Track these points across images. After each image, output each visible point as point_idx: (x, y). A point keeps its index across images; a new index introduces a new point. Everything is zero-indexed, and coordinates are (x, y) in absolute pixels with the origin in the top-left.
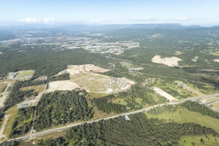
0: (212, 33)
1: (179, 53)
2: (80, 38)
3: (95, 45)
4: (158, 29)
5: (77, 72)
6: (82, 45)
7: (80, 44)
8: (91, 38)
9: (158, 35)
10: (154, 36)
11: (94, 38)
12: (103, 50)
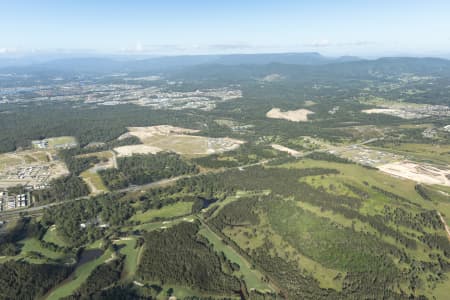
0: (374, 70)
1: (310, 103)
2: (115, 86)
3: (156, 97)
4: (274, 64)
5: (149, 135)
6: (129, 98)
7: (122, 96)
8: (140, 86)
9: (276, 75)
10: (268, 78)
11: (145, 85)
12: (176, 105)
